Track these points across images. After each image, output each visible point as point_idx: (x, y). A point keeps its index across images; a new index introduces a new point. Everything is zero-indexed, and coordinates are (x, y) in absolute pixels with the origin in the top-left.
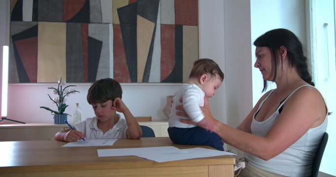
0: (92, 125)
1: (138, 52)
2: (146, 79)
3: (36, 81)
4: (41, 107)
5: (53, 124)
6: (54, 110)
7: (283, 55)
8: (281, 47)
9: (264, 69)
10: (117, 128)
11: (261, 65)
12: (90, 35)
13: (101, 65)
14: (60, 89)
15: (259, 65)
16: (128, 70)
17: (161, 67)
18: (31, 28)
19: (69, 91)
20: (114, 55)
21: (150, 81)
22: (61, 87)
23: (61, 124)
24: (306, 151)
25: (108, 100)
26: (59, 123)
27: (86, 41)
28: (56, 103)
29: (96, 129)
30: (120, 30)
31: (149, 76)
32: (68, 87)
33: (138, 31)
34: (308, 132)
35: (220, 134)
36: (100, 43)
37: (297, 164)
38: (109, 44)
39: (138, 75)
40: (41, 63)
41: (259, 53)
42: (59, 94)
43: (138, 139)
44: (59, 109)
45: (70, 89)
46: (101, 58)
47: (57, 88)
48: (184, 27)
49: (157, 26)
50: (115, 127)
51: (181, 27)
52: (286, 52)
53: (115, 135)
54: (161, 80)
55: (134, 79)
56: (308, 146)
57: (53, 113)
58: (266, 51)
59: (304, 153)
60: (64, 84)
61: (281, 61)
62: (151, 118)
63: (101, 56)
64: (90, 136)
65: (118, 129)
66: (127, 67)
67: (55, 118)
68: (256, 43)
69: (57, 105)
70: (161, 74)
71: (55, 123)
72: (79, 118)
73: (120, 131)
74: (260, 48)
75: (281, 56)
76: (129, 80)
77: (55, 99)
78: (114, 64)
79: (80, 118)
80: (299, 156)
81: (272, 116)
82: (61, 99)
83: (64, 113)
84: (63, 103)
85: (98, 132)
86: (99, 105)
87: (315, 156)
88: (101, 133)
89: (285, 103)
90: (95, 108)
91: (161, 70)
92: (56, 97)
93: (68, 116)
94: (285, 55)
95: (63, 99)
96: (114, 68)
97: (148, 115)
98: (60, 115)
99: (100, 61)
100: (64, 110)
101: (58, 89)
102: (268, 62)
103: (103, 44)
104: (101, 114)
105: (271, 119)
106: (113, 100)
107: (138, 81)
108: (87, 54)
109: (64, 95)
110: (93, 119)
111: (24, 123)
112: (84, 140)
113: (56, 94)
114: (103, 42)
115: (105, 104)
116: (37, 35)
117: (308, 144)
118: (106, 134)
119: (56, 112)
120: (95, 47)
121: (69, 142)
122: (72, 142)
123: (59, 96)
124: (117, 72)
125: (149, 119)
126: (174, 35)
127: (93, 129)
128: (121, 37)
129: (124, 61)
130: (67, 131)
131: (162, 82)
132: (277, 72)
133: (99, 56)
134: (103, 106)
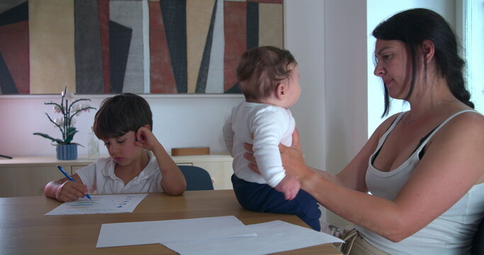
0: (106, 171)
1: (188, 46)
2: (201, 88)
3: (28, 92)
4: (35, 134)
5: (54, 160)
6: (55, 138)
7: (428, 55)
8: (425, 42)
9: (393, 79)
10: (145, 175)
11: (386, 72)
12: (112, 18)
13: (130, 66)
14: (64, 105)
15: (383, 72)
16: (173, 74)
17: (224, 69)
18: (16, 7)
19: (80, 108)
20: (152, 51)
21: (207, 91)
22: (67, 101)
23: (67, 159)
24: (466, 223)
25: (127, 131)
26: (65, 157)
27: (106, 28)
28: (59, 126)
29: (112, 177)
30: (160, 11)
31: (205, 83)
32: (77, 101)
33: (187, 13)
34: (469, 192)
35: (316, 195)
36: (129, 31)
37: (448, 247)
38: (142, 33)
39: (189, 81)
40: (35, 63)
41: (383, 52)
42: (63, 113)
43: (180, 194)
44: (64, 137)
45: (81, 105)
46: (130, 56)
47: (60, 104)
48: (261, 6)
49: (218, 4)
50: (142, 173)
51: (257, 5)
52: (432, 52)
53: (144, 186)
54: (225, 89)
55: (182, 89)
56: (469, 215)
57: (55, 143)
58: (396, 47)
59: (461, 226)
60: (70, 97)
61: (423, 66)
62: (208, 148)
63: (130, 53)
64: (104, 188)
65: (147, 177)
66: (171, 70)
67: (58, 150)
68: (375, 33)
69: (61, 130)
70: (225, 80)
71: (59, 158)
72: (96, 149)
73: (151, 180)
74: (384, 43)
75: (425, 56)
76: (175, 90)
77: (57, 120)
78: (151, 64)
79: (98, 149)
80: (452, 232)
81: (406, 163)
82: (68, 121)
83: (72, 142)
84: (71, 126)
85: (116, 182)
86: (113, 141)
87: (476, 230)
88: (121, 184)
89: (430, 142)
90: (108, 144)
91: (225, 73)
92: (59, 117)
93: (78, 147)
94: (431, 55)
95: (70, 120)
96: (152, 71)
97: (203, 144)
98: (67, 146)
99: (129, 59)
100: (70, 137)
101: (62, 104)
102: (399, 67)
103: (133, 33)
104: (119, 155)
105: (403, 168)
106: (136, 131)
107: (189, 92)
108: (108, 49)
109: (71, 114)
110: (108, 161)
111: (11, 158)
112: (89, 198)
113: (59, 112)
114: (134, 29)
115: (122, 138)
116: (26, 18)
117: (468, 211)
118: (129, 185)
119: (59, 141)
120: (120, 38)
121: (63, 202)
122: (68, 201)
123: (63, 116)
124: (156, 77)
125: (206, 151)
126: (245, 18)
127: (108, 178)
128: (161, 22)
129: (166, 59)
130: (61, 181)
131: (226, 92)
132: (416, 85)
133: (127, 52)
134: (120, 143)
